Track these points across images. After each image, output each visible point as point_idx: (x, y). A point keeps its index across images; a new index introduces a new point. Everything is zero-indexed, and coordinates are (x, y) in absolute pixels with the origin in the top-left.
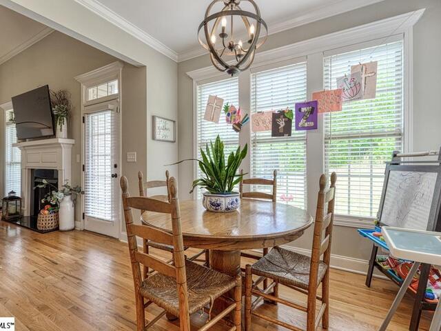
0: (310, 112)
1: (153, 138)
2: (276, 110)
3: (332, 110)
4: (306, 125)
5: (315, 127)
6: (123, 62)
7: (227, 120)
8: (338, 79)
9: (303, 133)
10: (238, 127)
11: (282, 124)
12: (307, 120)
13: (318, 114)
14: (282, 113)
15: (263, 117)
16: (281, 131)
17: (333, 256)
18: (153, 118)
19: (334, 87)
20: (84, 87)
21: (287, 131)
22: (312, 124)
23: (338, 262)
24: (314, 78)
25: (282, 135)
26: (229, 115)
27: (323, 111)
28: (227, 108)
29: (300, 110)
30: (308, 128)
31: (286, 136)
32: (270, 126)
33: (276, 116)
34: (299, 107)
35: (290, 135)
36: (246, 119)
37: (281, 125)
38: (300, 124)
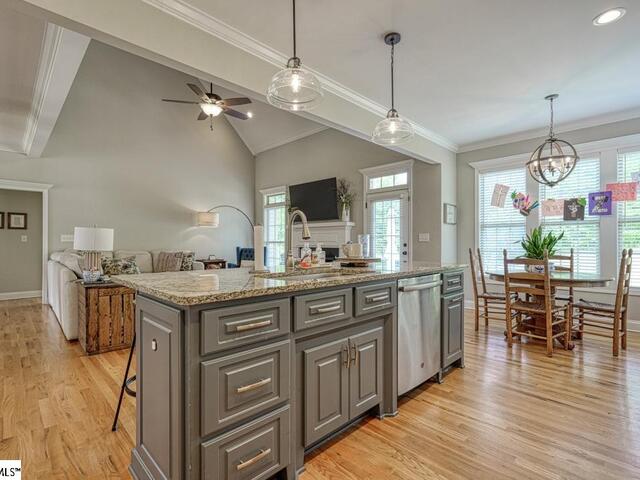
0: (604, 201)
1: (445, 222)
2: (568, 197)
3: (626, 199)
4: (599, 211)
5: (609, 213)
6: (415, 159)
7: (515, 206)
8: (633, 174)
9: (595, 218)
10: (526, 212)
11: (574, 209)
12: (601, 207)
13: (613, 202)
14: (575, 201)
15: (554, 204)
16: (573, 216)
17: (629, 322)
18: (445, 205)
19: (629, 180)
20: (366, 178)
21: (580, 215)
22: (606, 210)
23: (634, 326)
24: (608, 171)
25: (574, 219)
26: (516, 201)
27: (616, 200)
28: (513, 195)
29: (593, 198)
30: (602, 214)
31: (579, 221)
32: (562, 211)
33: (568, 204)
34: (592, 197)
35: (583, 219)
36: (535, 205)
37: (573, 211)
38: (594, 210)
